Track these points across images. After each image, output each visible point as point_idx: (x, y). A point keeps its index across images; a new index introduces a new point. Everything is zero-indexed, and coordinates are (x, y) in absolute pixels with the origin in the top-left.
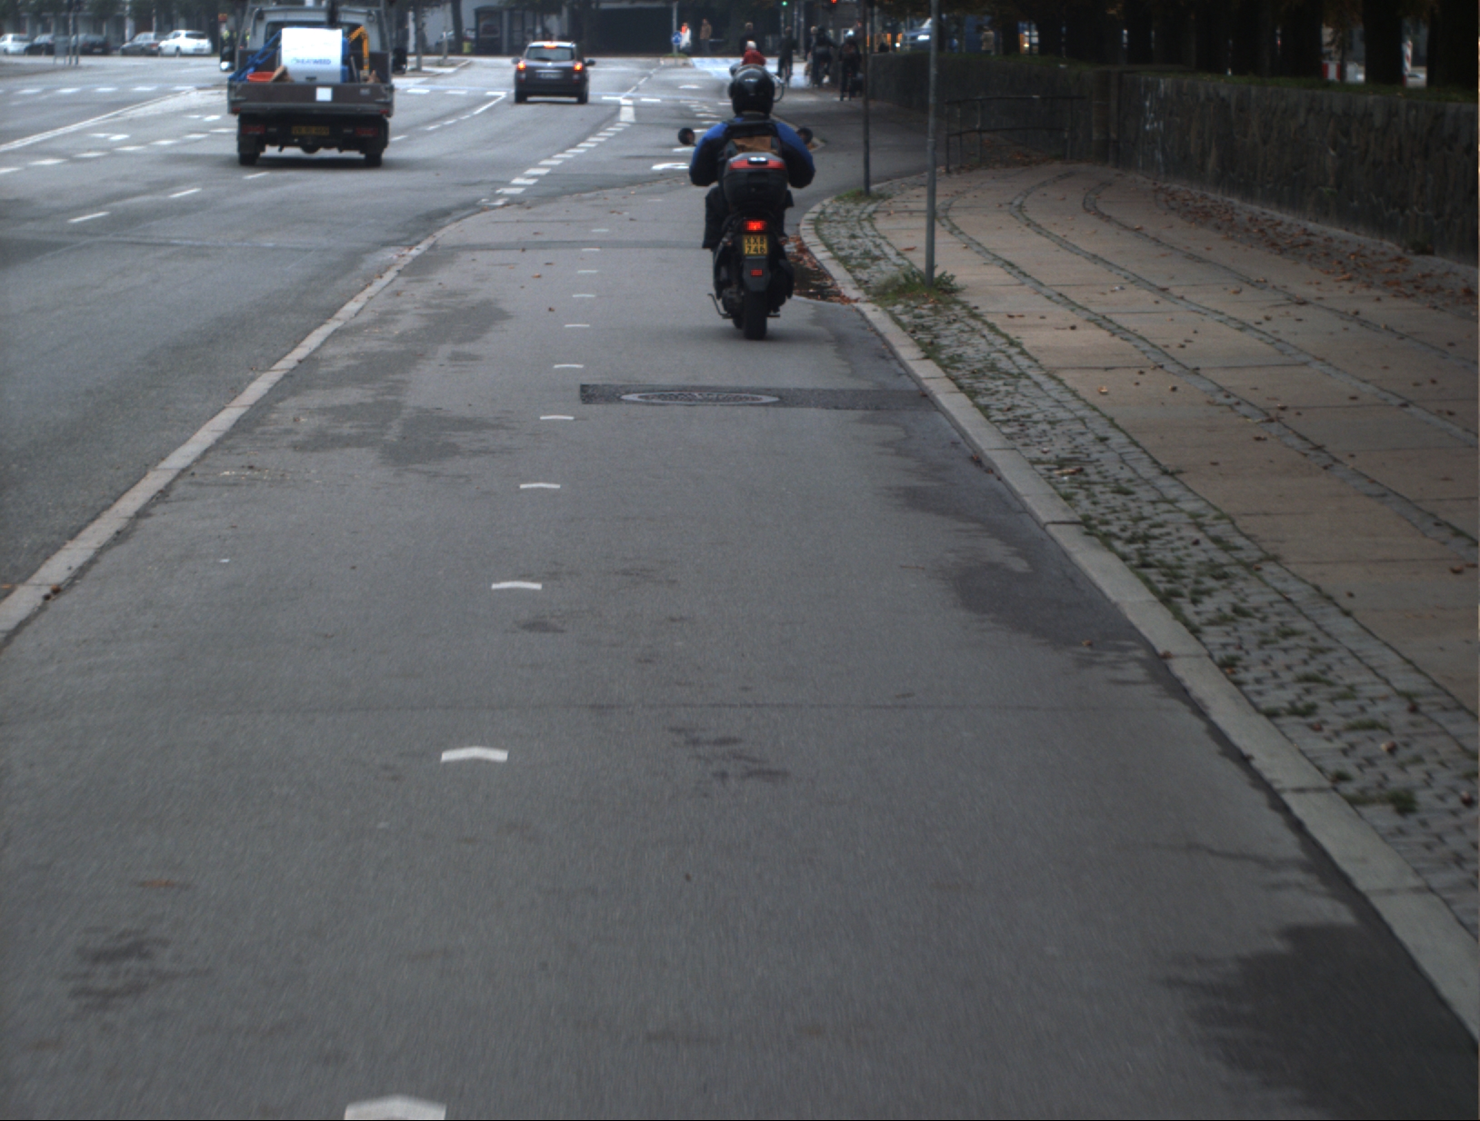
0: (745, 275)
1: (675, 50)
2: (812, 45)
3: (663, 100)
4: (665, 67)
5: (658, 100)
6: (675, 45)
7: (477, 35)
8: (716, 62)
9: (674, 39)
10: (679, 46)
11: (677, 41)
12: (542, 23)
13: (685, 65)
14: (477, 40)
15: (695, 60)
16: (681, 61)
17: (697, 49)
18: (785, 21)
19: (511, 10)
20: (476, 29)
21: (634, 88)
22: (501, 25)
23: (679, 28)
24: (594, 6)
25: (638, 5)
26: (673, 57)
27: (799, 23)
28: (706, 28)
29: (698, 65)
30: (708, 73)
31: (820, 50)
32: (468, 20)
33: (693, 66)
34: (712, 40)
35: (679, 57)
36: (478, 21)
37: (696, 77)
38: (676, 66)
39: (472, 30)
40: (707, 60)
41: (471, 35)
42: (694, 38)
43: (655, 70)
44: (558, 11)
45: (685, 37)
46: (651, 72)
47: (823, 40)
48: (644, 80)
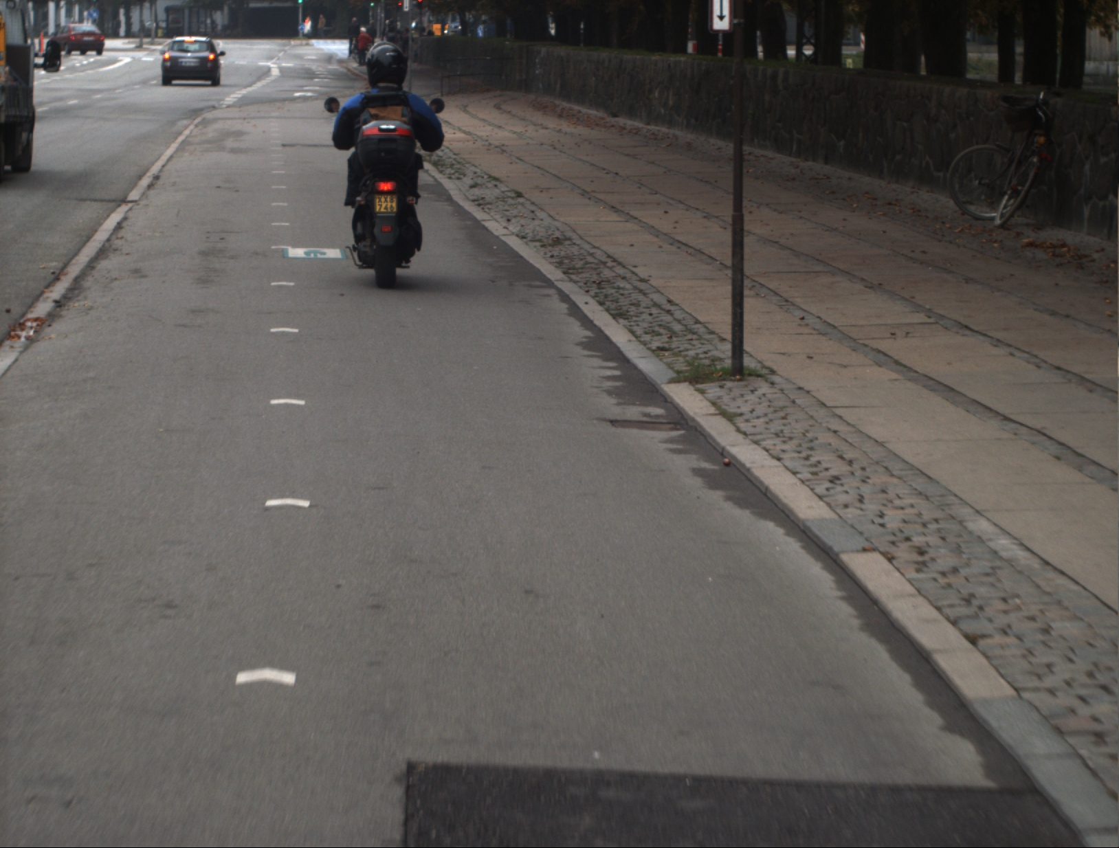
0: (376, 231)
1: (301, 35)
2: (386, 32)
3: (295, 64)
4: (295, 46)
5: (292, 65)
6: (301, 32)
7: (168, 24)
9: (300, 27)
10: (303, 32)
11: (302, 29)
12: (211, 17)
13: (307, 44)
14: (167, 28)
17: (315, 34)
18: (373, 15)
19: (190, 9)
20: (167, 21)
21: (277, 58)
22: (183, 18)
23: (304, 21)
24: (245, 6)
25: (275, 4)
26: (299, 39)
27: (381, 18)
28: (322, 20)
29: (316, 44)
30: (322, 50)
31: (391, 35)
32: (162, 15)
33: (312, 45)
34: (325, 28)
35: (304, 39)
36: (168, 16)
37: (314, 51)
38: (301, 44)
39: (163, 21)
41: (163, 25)
42: (314, 27)
43: (288, 47)
44: (221, 9)
45: (308, 26)
46: (286, 48)
47: (392, 28)
48: (283, 53)
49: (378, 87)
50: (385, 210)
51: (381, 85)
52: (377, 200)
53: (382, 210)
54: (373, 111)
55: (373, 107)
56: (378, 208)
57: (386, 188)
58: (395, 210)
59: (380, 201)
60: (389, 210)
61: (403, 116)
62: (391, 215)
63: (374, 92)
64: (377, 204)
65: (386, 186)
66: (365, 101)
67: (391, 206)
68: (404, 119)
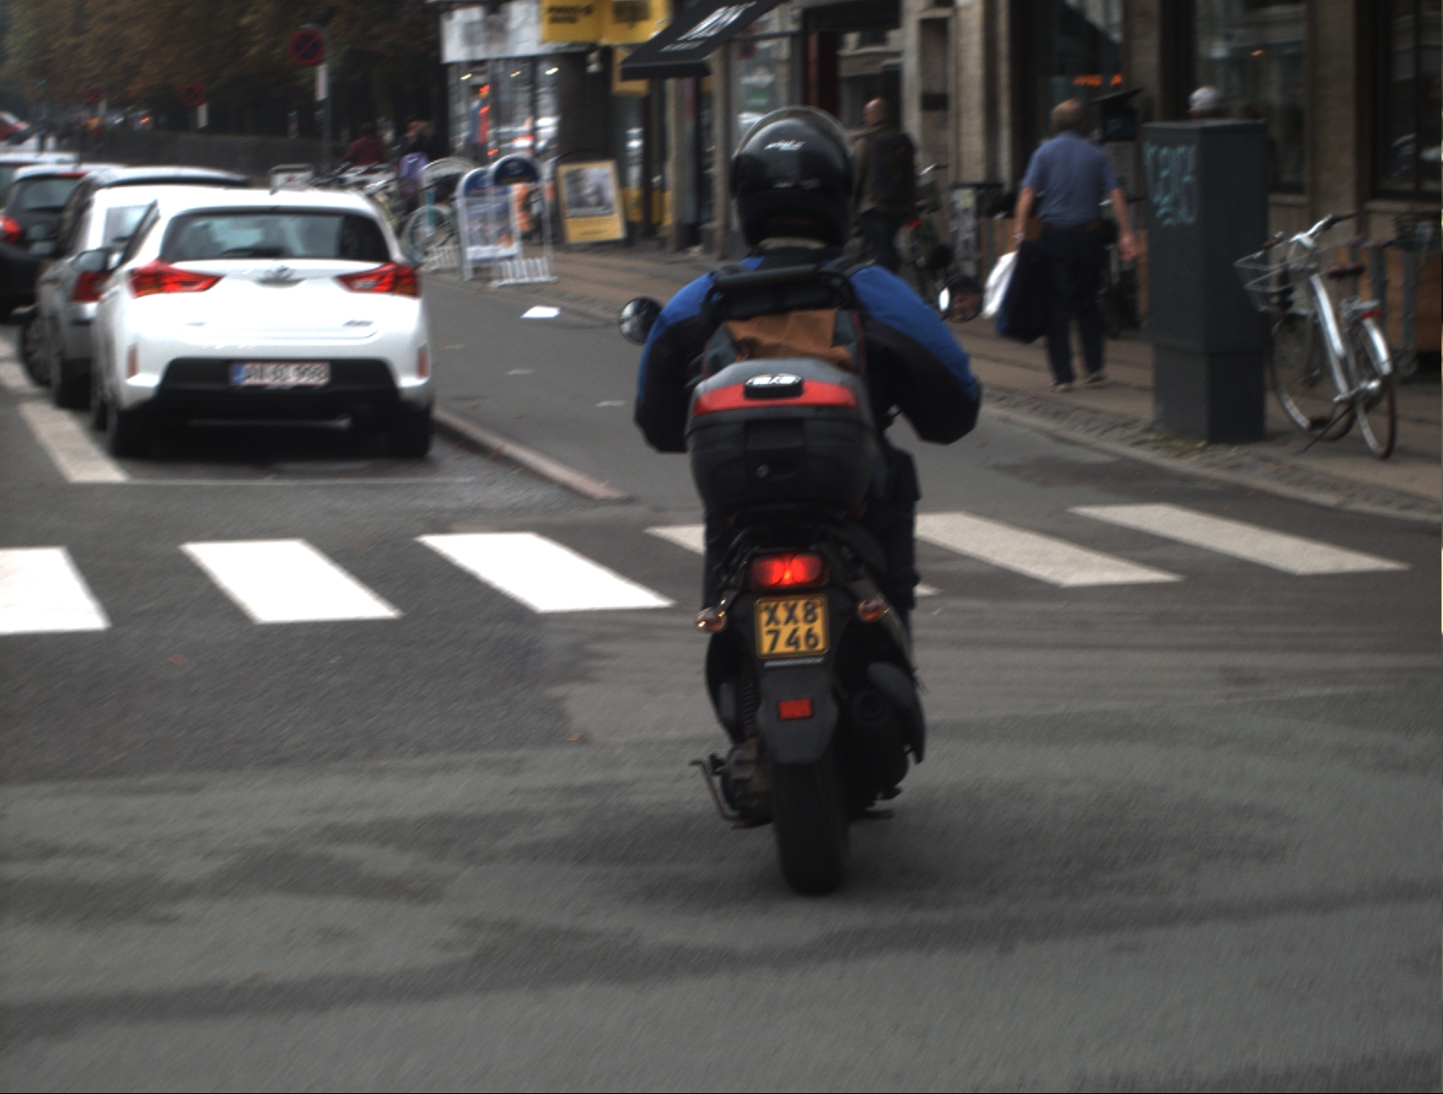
49: (761, 253)
50: (791, 649)
51: (772, 243)
52: (764, 617)
53: (781, 647)
54: (742, 331)
55: (745, 318)
56: (766, 641)
57: (787, 576)
58: (820, 646)
59: (772, 619)
60: (803, 648)
61: (838, 339)
62: (810, 661)
63: (748, 267)
64: (765, 629)
65: (789, 571)
66: (716, 297)
67: (809, 634)
68: (842, 352)
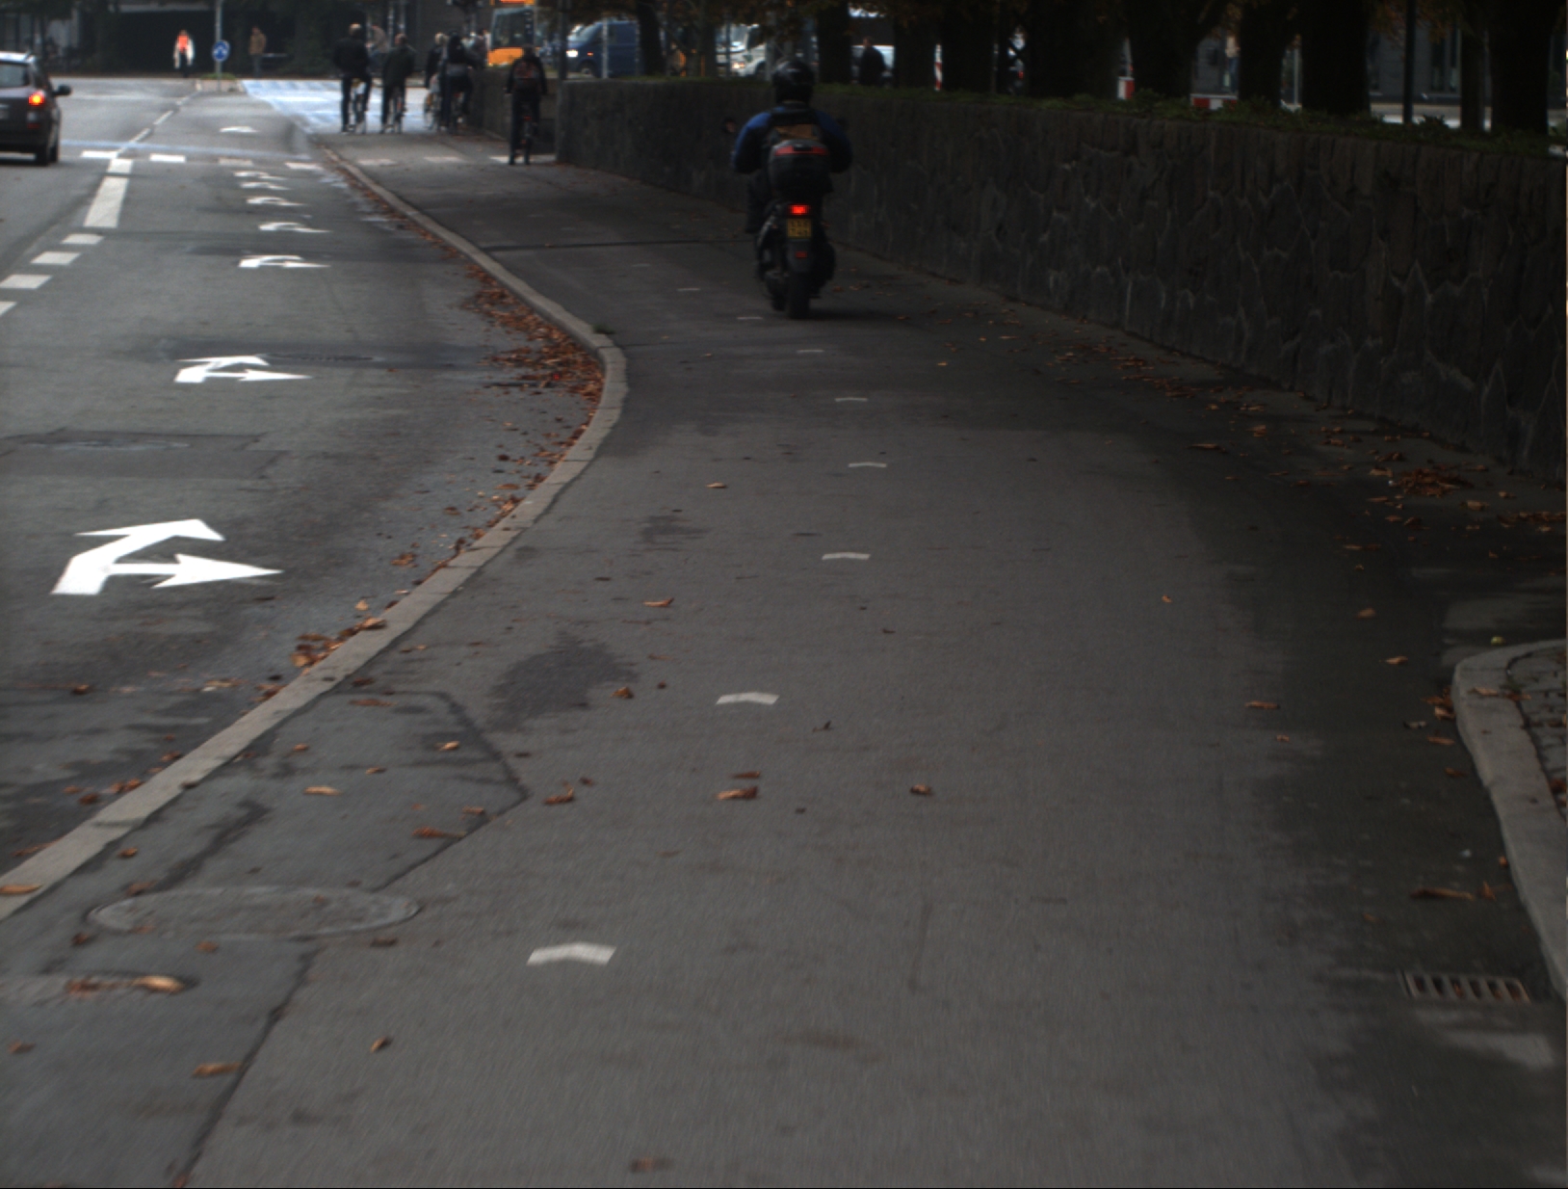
1: (218, 68)
3: (189, 158)
4: (203, 95)
5: (180, 159)
8: (278, 88)
13: (232, 91)
15: (247, 84)
16: (225, 85)
21: (145, 132)
26: (215, 78)
28: (257, 40)
29: (250, 91)
30: (267, 105)
33: (245, 93)
34: (270, 55)
35: (224, 78)
37: (249, 112)
38: (219, 93)
40: (265, 83)
43: (185, 99)
46: (179, 102)
48: (165, 116)
